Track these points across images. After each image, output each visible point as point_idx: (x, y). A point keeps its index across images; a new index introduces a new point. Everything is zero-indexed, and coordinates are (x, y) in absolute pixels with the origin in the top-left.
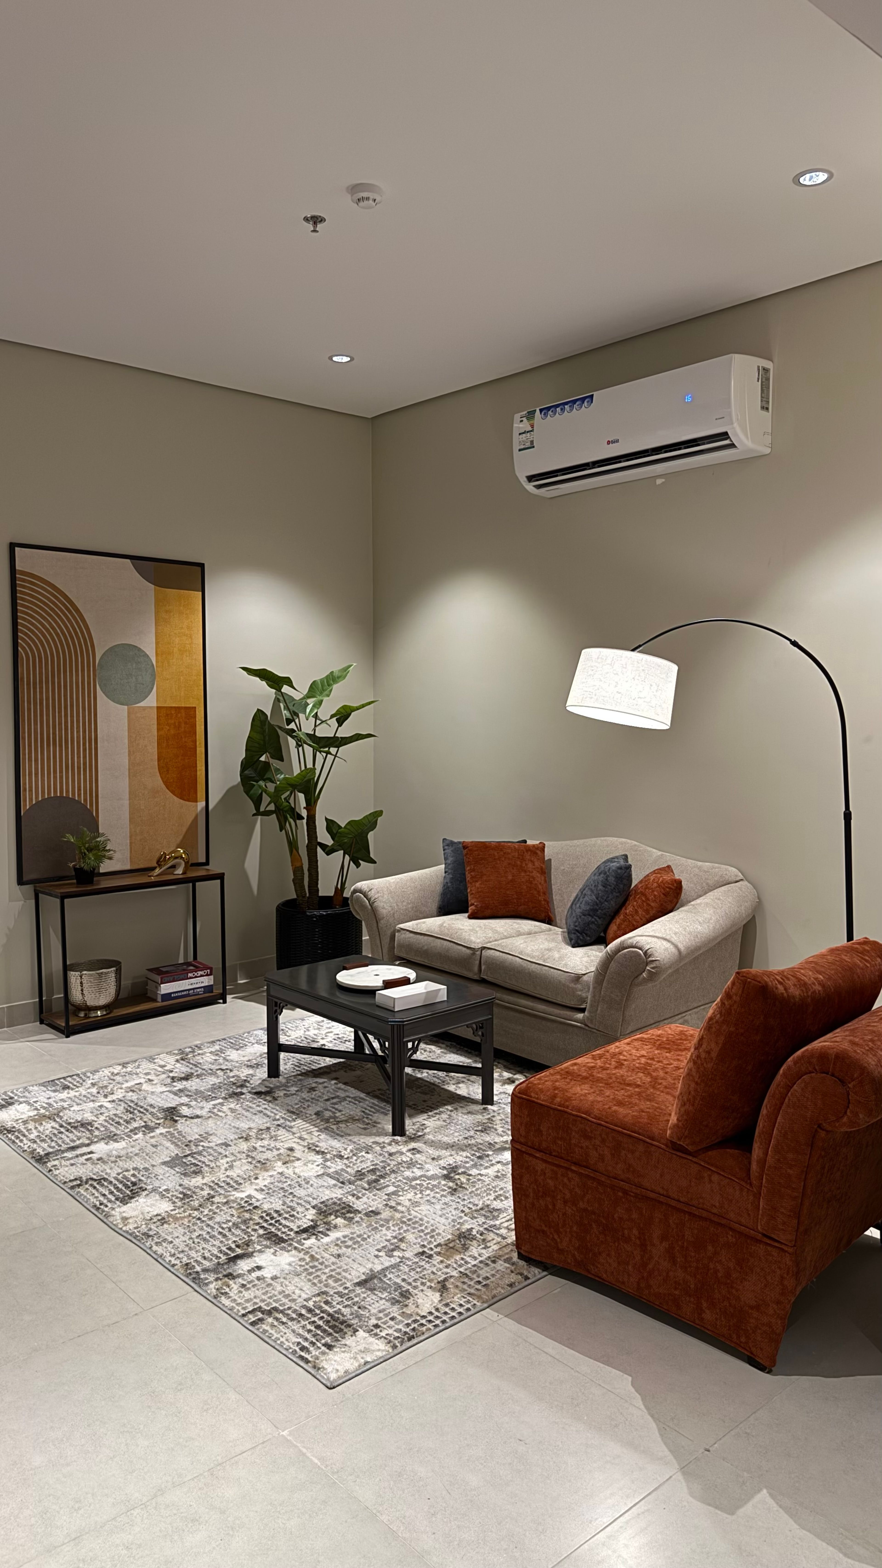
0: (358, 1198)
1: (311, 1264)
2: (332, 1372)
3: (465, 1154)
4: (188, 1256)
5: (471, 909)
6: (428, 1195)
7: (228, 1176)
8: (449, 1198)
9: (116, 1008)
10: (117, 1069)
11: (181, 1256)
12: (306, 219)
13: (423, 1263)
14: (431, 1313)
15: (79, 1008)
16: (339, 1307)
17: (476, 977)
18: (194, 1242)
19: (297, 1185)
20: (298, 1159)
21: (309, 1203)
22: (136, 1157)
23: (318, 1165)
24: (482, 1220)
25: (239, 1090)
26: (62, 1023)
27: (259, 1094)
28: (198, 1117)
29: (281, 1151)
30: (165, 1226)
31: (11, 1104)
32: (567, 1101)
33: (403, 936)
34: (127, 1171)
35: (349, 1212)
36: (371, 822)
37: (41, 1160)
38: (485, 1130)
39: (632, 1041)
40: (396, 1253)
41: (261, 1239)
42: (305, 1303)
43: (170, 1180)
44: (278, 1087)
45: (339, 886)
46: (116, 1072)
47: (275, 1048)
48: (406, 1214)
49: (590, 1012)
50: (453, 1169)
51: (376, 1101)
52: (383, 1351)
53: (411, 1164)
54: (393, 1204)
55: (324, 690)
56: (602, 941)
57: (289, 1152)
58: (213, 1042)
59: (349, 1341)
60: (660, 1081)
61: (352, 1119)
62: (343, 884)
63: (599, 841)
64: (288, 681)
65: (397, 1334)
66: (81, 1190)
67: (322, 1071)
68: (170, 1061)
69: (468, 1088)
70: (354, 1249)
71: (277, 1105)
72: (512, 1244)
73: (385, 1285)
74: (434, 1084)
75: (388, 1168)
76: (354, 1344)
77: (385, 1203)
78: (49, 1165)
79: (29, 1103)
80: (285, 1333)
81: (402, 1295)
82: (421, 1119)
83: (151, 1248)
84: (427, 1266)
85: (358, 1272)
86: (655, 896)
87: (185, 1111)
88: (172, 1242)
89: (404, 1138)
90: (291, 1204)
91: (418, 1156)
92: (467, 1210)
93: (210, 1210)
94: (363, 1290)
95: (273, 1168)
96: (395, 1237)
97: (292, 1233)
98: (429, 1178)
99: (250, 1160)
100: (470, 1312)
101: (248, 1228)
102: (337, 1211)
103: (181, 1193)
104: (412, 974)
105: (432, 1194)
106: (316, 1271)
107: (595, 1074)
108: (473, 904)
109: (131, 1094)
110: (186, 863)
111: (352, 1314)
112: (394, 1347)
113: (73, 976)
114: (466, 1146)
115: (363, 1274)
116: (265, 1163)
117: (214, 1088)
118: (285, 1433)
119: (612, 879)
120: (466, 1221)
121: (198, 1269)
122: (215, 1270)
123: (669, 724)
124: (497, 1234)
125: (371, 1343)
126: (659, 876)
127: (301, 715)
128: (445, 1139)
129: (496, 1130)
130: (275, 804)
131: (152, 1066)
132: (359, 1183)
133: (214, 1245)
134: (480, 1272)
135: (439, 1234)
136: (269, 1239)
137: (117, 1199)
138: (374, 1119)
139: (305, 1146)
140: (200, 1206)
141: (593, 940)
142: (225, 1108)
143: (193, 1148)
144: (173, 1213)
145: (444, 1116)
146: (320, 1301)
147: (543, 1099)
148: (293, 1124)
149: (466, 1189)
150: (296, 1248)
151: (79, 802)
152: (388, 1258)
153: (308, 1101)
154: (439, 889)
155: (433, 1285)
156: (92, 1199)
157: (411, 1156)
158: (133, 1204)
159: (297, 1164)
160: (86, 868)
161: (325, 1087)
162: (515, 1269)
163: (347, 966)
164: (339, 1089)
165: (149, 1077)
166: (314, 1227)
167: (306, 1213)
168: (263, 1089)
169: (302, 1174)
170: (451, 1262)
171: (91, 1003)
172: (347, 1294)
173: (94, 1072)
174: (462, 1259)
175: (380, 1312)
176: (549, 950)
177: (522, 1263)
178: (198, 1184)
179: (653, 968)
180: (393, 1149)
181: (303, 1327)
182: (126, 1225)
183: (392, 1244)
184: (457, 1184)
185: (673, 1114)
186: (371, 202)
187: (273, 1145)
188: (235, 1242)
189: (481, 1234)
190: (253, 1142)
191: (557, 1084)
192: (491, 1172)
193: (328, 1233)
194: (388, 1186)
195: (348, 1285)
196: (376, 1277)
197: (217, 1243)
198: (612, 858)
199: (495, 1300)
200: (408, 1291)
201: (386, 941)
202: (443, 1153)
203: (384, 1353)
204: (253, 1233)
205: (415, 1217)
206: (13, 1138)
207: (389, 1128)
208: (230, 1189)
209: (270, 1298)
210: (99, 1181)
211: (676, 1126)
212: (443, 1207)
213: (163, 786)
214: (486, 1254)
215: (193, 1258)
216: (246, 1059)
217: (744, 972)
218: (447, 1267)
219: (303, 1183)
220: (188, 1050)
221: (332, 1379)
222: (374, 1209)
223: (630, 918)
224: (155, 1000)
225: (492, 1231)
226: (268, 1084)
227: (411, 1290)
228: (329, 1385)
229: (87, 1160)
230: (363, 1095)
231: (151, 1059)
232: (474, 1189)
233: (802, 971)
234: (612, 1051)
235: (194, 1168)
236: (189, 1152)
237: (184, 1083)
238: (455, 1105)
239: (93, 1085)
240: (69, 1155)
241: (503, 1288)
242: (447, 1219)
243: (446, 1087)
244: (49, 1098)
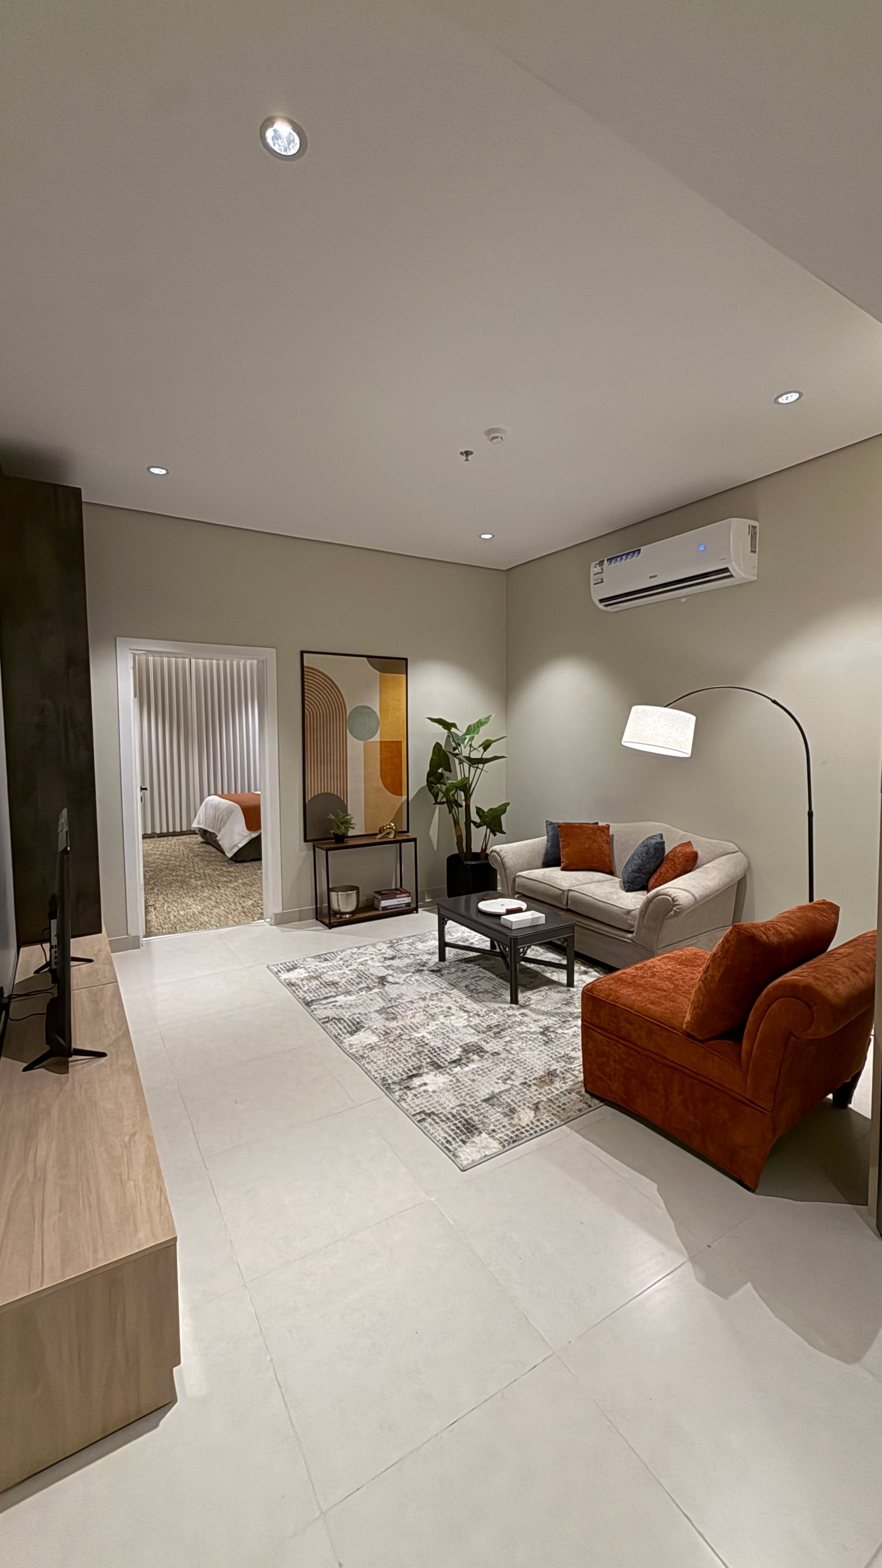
0: (487, 1043)
1: (456, 1084)
2: (464, 1160)
3: (554, 1019)
4: (384, 1072)
5: (563, 865)
6: (530, 1044)
7: (411, 1023)
8: (544, 1047)
9: (357, 913)
10: (355, 950)
11: (380, 1072)
12: (462, 453)
13: (524, 1090)
14: (528, 1125)
15: (337, 913)
16: (472, 1115)
17: (565, 908)
18: (389, 1064)
19: (451, 1031)
20: (453, 1015)
21: (458, 1043)
22: (360, 1006)
23: (465, 1020)
24: (563, 1064)
25: (421, 968)
26: (327, 921)
27: (433, 971)
28: (397, 983)
29: (444, 1009)
30: (373, 1052)
31: (295, 968)
32: (617, 998)
33: (521, 880)
34: (355, 1014)
35: (481, 1051)
36: (503, 809)
37: (308, 1004)
38: (568, 1003)
39: (662, 958)
40: (509, 1082)
41: (428, 1065)
42: (451, 1110)
43: (378, 1022)
44: (444, 968)
45: (484, 847)
46: (354, 952)
47: (443, 945)
48: (516, 1056)
49: (636, 934)
50: (547, 1029)
51: (501, 981)
52: (497, 1148)
53: (521, 1023)
54: (508, 1048)
55: (475, 730)
56: (645, 888)
57: (448, 1010)
58: (409, 937)
59: (476, 1139)
60: (680, 988)
61: (486, 992)
62: (486, 846)
63: (644, 824)
64: (454, 725)
65: (506, 1138)
66: (328, 1025)
67: (470, 959)
68: (384, 947)
69: (558, 975)
70: (483, 1077)
71: (443, 979)
72: (581, 1082)
73: (500, 1103)
74: (537, 972)
75: (507, 1025)
76: (478, 1142)
77: (503, 1047)
78: (312, 1007)
79: (304, 968)
80: (438, 1130)
81: (511, 1111)
82: (528, 994)
83: (364, 1065)
84: (527, 1092)
85: (484, 1093)
86: (680, 861)
87: (390, 979)
88: (376, 1063)
89: (517, 1006)
90: (447, 1043)
91: (525, 1018)
92: (554, 1057)
93: (400, 1044)
94: (487, 1105)
95: (438, 1019)
96: (508, 1071)
97: (446, 1063)
98: (532, 1033)
99: (425, 1013)
100: (552, 1127)
101: (421, 1057)
102: (474, 1050)
103: (384, 1031)
104: (524, 905)
105: (533, 1044)
106: (459, 1089)
107: (636, 980)
108: (563, 862)
109: (361, 966)
110: (395, 832)
111: (479, 1121)
112: (504, 1146)
113: (333, 895)
114: (555, 1014)
115: (488, 1094)
116: (434, 1016)
117: (408, 966)
118: (433, 1199)
119: (652, 851)
120: (553, 1064)
121: (390, 1081)
122: (399, 1084)
123: (690, 753)
124: (573, 1074)
125: (490, 1142)
126: (682, 848)
127: (462, 745)
128: (543, 1008)
129: (575, 1004)
130: (446, 798)
131: (374, 949)
132: (488, 1033)
133: (400, 1067)
134: (560, 1099)
135: (536, 1071)
136: (432, 1065)
137: (348, 1032)
138: (500, 992)
139: (457, 1007)
140: (394, 1040)
141: (640, 887)
142: (413, 979)
143: (393, 1002)
144: (379, 1043)
145: (543, 993)
146: (460, 1110)
147: (602, 996)
148: (451, 992)
149: (554, 1042)
150: (448, 1073)
151: (337, 796)
152: (503, 1085)
153: (461, 978)
154: (543, 851)
155: (530, 1105)
156: (334, 1031)
157: (521, 1018)
158: (356, 1036)
159: (452, 1017)
160: (340, 834)
161: (472, 970)
162: (583, 1099)
163: (485, 898)
164: (480, 971)
165: (372, 956)
166: (460, 1060)
167: (456, 1050)
168: (436, 969)
169: (455, 1025)
170: (542, 1091)
171: (343, 910)
172: (477, 1107)
173: (342, 951)
174: (550, 1089)
175: (496, 1121)
176: (611, 893)
177: (587, 1096)
178: (394, 1026)
179: (677, 909)
180: (510, 1012)
181: (449, 1127)
182: (351, 1049)
183: (506, 1075)
184: (548, 1039)
185: (688, 1013)
186: (499, 439)
187: (439, 1004)
188: (412, 1065)
189: (563, 1073)
190: (427, 1002)
191: (611, 986)
192: (570, 1031)
193: (468, 1064)
194: (506, 1036)
195: (478, 1100)
196: (495, 1097)
197: (402, 1065)
198: (653, 836)
199: (569, 1119)
200: (514, 1108)
201: (510, 883)
202: (541, 1017)
203: (498, 1150)
204: (423, 1061)
205: (522, 1058)
206: (295, 989)
207: (509, 998)
208: (412, 1031)
209: (430, 1105)
210: (339, 1020)
211: (688, 1022)
212: (539, 1053)
213: (383, 787)
214: (565, 1087)
215: (387, 1074)
216: (427, 949)
217: (738, 925)
218: (540, 1094)
219: (455, 1030)
220: (395, 941)
221: (464, 1165)
222: (496, 1051)
223: (663, 874)
224: (377, 910)
225: (569, 1072)
226: (438, 966)
227: (517, 1108)
228: (462, 1168)
229: (334, 1006)
230: (494, 976)
231: (374, 945)
232: (559, 1043)
233: (779, 924)
234: (649, 964)
235: (393, 1016)
236: (390, 1005)
237: (391, 961)
238: (550, 987)
239: (341, 959)
240: (324, 1002)
241: (575, 1112)
242: (541, 1061)
243: (545, 974)
244: (316, 966)
